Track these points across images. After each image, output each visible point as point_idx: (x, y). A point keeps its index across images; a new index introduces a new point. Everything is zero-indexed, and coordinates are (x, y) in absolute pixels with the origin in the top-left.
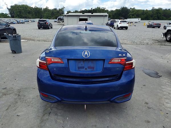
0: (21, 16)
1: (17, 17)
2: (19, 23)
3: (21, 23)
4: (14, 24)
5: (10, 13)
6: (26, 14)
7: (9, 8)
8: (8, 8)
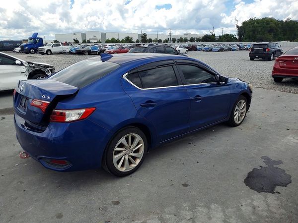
0: (253, 38)
1: (247, 40)
2: (242, 50)
3: (244, 49)
4: (233, 50)
5: (239, 34)
6: (264, 34)
7: (240, 25)
8: (237, 26)
